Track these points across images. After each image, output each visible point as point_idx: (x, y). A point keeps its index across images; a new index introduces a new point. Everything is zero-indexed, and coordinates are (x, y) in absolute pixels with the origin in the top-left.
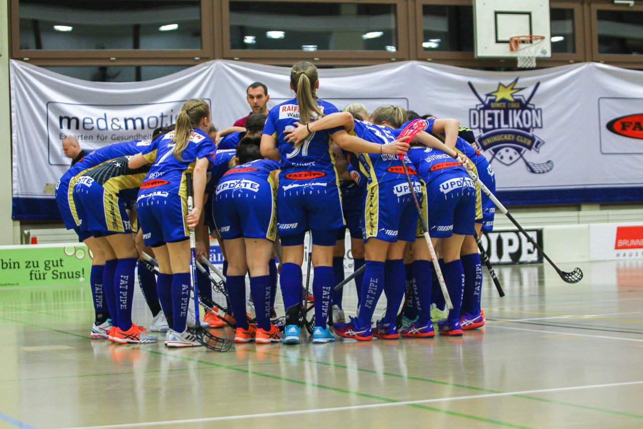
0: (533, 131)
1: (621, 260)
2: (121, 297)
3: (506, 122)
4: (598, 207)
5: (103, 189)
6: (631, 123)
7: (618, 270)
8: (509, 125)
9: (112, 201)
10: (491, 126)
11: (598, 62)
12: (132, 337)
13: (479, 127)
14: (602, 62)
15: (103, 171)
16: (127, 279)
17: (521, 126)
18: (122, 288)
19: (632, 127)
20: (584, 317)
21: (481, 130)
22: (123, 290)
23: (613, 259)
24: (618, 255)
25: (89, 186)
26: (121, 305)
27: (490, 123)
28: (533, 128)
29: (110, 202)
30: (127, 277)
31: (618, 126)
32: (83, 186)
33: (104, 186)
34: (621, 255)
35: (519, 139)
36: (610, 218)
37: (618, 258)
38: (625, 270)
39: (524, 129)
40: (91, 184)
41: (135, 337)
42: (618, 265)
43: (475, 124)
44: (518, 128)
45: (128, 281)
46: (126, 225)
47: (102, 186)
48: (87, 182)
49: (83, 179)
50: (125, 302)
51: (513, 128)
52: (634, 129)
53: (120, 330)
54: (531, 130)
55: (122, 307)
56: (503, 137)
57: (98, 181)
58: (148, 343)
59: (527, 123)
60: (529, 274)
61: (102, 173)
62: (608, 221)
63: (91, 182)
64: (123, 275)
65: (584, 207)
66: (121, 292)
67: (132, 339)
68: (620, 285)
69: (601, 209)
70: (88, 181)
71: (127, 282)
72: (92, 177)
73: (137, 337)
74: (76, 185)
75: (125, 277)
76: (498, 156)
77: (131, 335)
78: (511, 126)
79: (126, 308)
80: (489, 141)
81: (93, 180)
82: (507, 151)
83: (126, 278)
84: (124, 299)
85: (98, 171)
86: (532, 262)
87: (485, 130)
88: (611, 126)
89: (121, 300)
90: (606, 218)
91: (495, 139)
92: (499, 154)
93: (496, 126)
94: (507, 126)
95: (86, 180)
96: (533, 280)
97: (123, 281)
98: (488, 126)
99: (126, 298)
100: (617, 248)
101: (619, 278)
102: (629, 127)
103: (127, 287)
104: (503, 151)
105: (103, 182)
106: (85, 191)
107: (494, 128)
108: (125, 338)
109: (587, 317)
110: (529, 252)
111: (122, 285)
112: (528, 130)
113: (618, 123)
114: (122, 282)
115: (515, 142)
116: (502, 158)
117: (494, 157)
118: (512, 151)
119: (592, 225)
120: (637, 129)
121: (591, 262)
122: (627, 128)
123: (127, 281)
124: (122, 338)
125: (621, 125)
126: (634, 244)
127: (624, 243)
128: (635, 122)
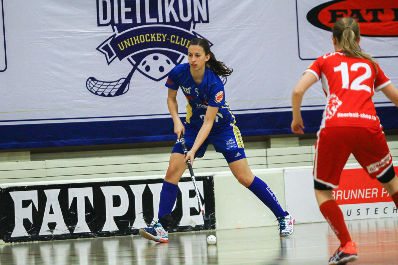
0: (194, 28)
3: (154, 14)
8: (158, 20)
10: (130, 21)
13: (112, 23)
17: (177, 20)
21: (115, 27)
27: (128, 16)
28: (195, 23)
31: (324, 17)
35: (174, 39)
39: (181, 24)
43: (105, 18)
44: (172, 22)
51: (164, 22)
54: (192, 25)
56: (149, 38)
59: (186, 15)
60: (194, 246)
65: (274, 142)
76: (141, 67)
78: (161, 20)
80: (127, 43)
82: (156, 58)
86: (198, 228)
87: (121, 27)
91: (137, 40)
92: (145, 62)
93: (139, 21)
94: (155, 20)
96: (200, 255)
98: (125, 21)
102: (341, 16)
104: (149, 59)
107: (135, 24)
110: (193, 212)
112: (187, 25)
113: (325, 10)
115: (167, 44)
116: (148, 69)
117: (135, 67)
118: (163, 59)
125: (330, 14)
126: (353, 196)
127: (338, 195)
128: (352, 10)
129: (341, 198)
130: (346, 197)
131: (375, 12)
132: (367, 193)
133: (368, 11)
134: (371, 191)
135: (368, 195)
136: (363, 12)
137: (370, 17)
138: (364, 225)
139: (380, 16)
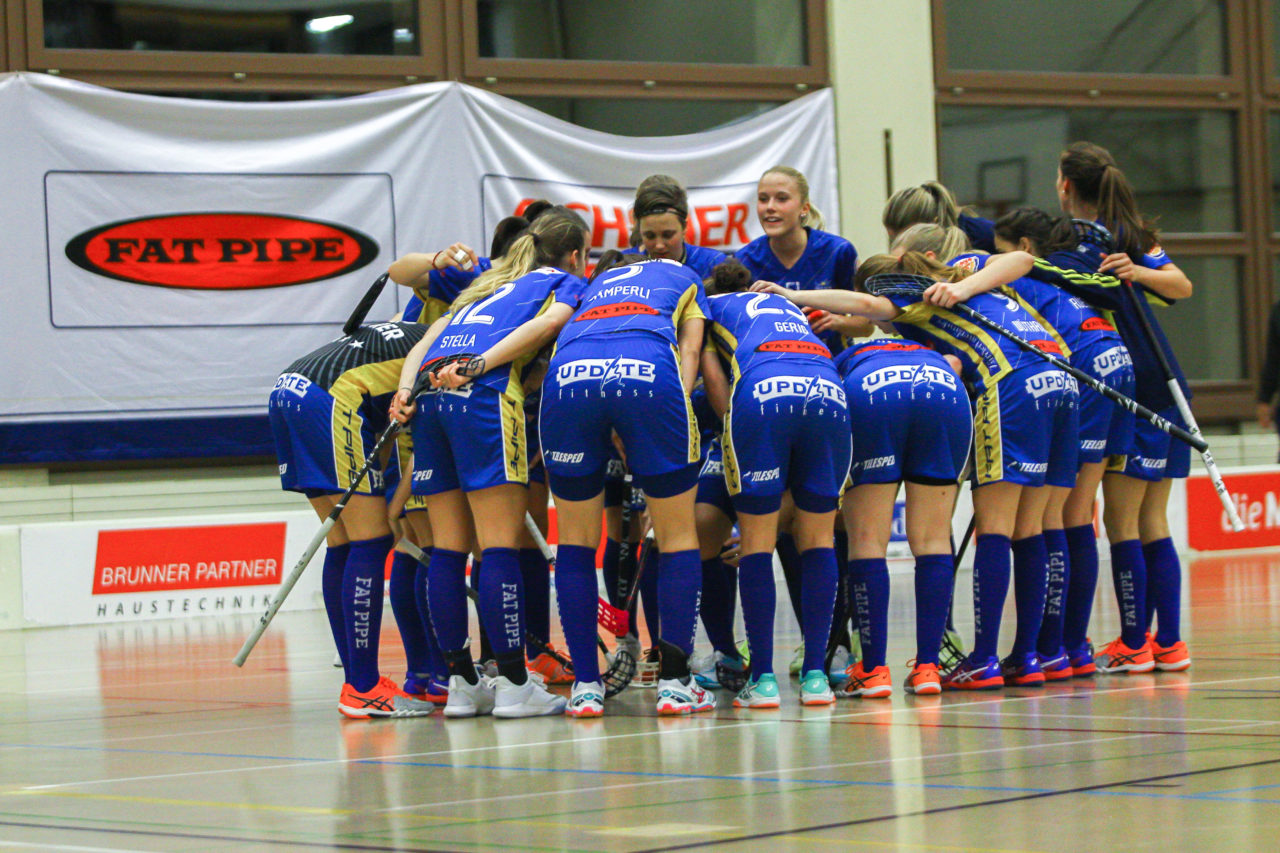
1: (111, 624)
2: (357, 624)
4: (43, 475)
5: (332, 398)
6: (136, 243)
7: (103, 654)
9: (349, 427)
11: (44, 71)
12: (379, 705)
14: (53, 71)
15: (326, 361)
16: (369, 586)
18: (358, 605)
19: (137, 253)
20: (23, 792)
22: (362, 608)
23: (90, 621)
24: (102, 610)
25: (302, 394)
26: (358, 641)
29: (345, 429)
30: (370, 580)
32: (290, 395)
33: (331, 392)
34: (111, 610)
36: (79, 506)
37: (102, 619)
38: (121, 654)
40: (305, 392)
41: (383, 704)
42: (103, 637)
45: (371, 589)
46: (375, 479)
47: (327, 391)
48: (297, 388)
49: (288, 378)
50: (365, 633)
52: (143, 259)
53: (353, 689)
55: (360, 644)
57: (318, 382)
58: (412, 717)
61: (323, 367)
62: (72, 515)
63: (305, 386)
64: (361, 577)
66: (356, 614)
67: (379, 708)
68: (107, 697)
69: (52, 483)
70: (298, 384)
71: (368, 592)
72: (305, 374)
73: (389, 703)
74: (275, 393)
75: (364, 581)
77: (376, 701)
79: (366, 646)
81: (309, 383)
83: (367, 583)
84: (364, 627)
85: (316, 360)
88: (78, 251)
89: (357, 630)
90: (66, 507)
95: (295, 382)
97: (361, 590)
99: (367, 624)
100: (98, 589)
101: (105, 676)
102: (128, 251)
103: (368, 602)
105: (329, 383)
106: (294, 406)
108: (364, 707)
109: (30, 790)
111: (359, 599)
113: (99, 240)
114: (360, 592)
119: (29, 527)
120: (153, 259)
121: (24, 630)
122: (123, 256)
123: (367, 589)
124: (357, 707)
125: (106, 246)
126: (145, 579)
127: (117, 575)
128: (147, 240)
129: (124, 582)
130: (133, 578)
131: (188, 245)
132: (170, 572)
133: (175, 243)
134: (176, 570)
135: (172, 577)
136: (167, 245)
137: (178, 253)
138: (163, 631)
139: (197, 253)
